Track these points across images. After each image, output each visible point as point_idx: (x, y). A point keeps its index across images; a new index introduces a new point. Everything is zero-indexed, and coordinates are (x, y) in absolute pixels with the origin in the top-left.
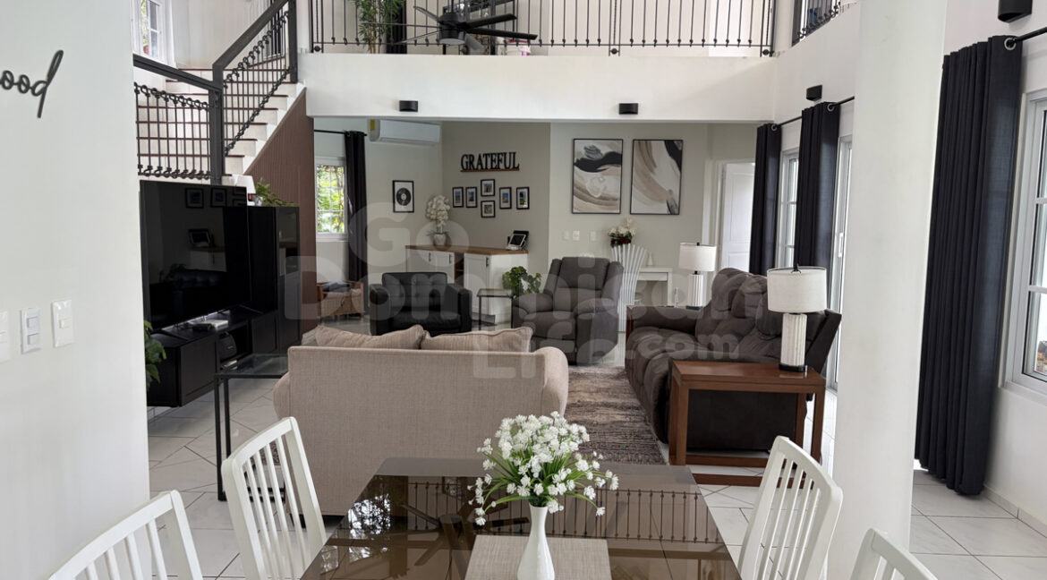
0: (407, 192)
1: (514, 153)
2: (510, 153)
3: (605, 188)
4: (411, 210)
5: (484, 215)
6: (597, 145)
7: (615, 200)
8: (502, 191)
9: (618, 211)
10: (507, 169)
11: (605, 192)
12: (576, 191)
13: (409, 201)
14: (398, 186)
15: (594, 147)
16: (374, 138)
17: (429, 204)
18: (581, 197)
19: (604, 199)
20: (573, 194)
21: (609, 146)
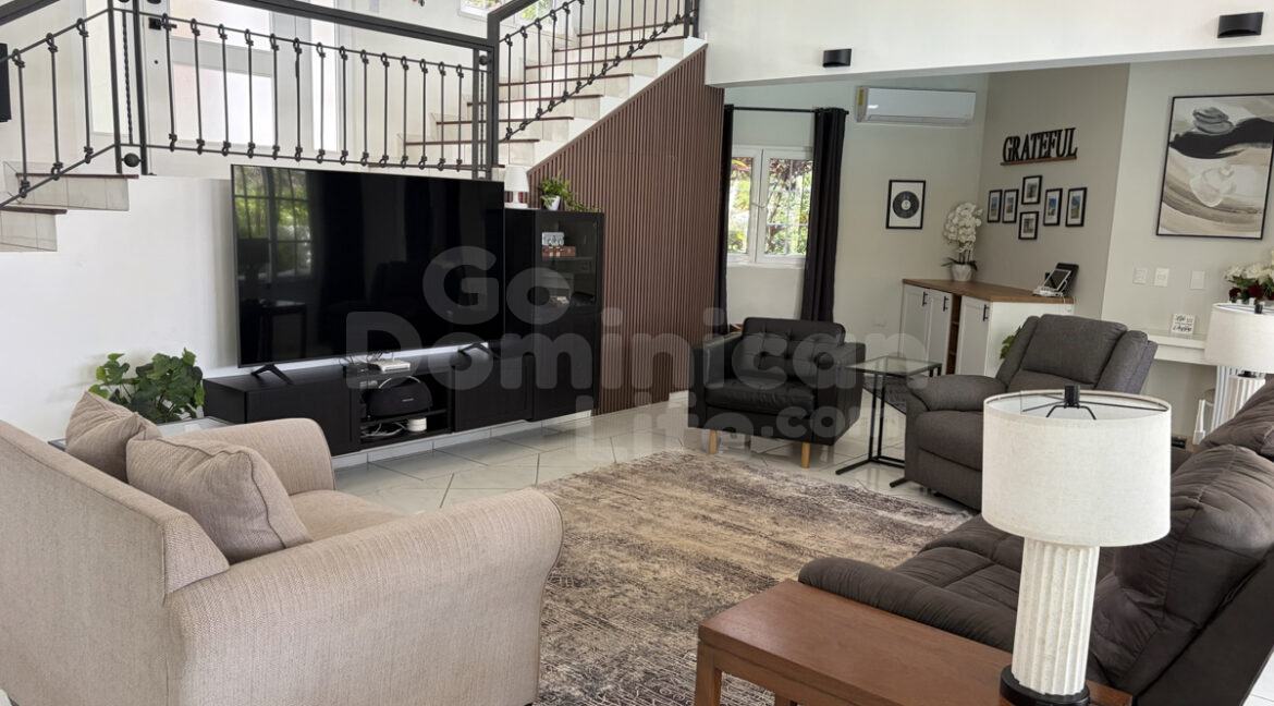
0: (912, 197)
1: (1072, 130)
2: (1067, 130)
3: (1232, 190)
4: (918, 225)
5: (1023, 235)
6: (1221, 106)
7: (1251, 211)
8: (1050, 194)
9: (1258, 235)
10: (1060, 157)
11: (1233, 197)
12: (1170, 195)
13: (915, 212)
14: (897, 189)
15: (1215, 110)
16: (860, 117)
17: (951, 215)
18: (1175, 206)
19: (1228, 210)
20: (1161, 201)
21: (1247, 107)
